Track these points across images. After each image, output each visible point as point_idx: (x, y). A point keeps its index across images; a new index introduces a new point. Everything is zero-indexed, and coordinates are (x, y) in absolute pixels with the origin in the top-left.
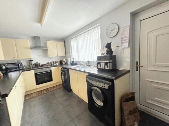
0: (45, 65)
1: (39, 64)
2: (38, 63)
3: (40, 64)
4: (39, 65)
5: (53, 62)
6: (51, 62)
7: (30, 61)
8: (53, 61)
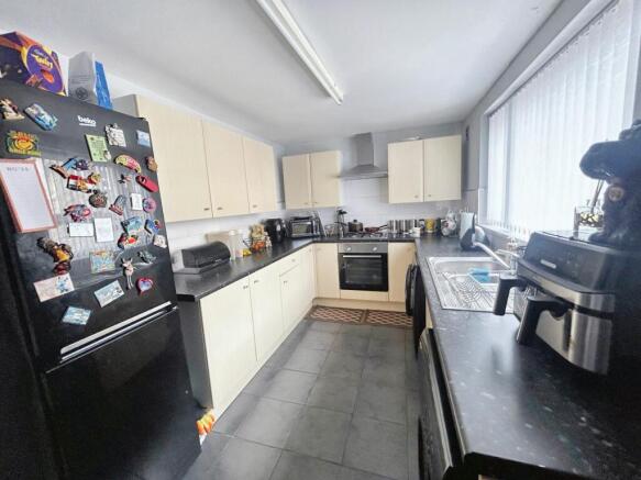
0: (378, 229)
1: (361, 225)
2: (359, 221)
3: (365, 227)
4: (358, 228)
5: (408, 223)
6: (399, 224)
7: (341, 213)
8: (408, 218)
